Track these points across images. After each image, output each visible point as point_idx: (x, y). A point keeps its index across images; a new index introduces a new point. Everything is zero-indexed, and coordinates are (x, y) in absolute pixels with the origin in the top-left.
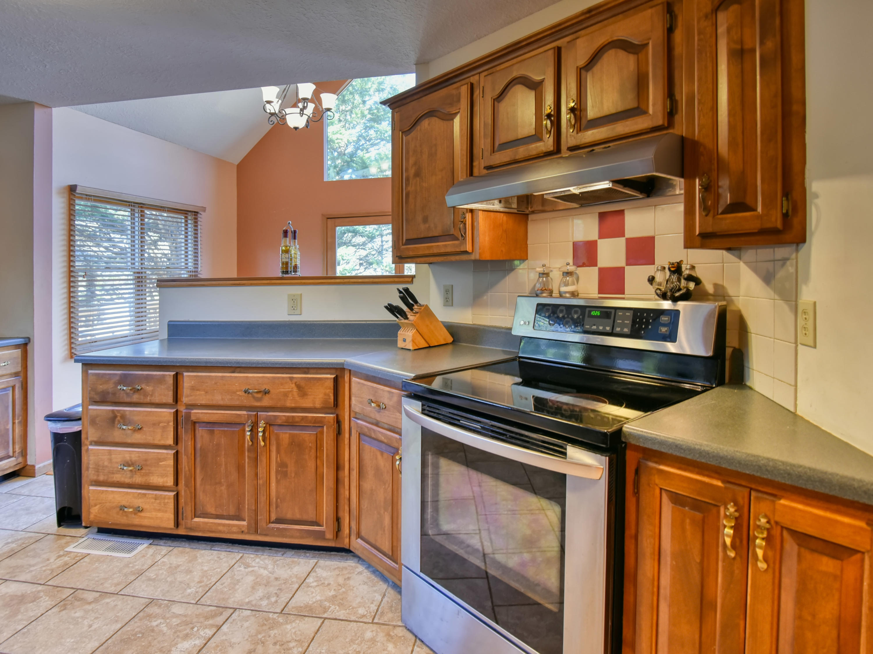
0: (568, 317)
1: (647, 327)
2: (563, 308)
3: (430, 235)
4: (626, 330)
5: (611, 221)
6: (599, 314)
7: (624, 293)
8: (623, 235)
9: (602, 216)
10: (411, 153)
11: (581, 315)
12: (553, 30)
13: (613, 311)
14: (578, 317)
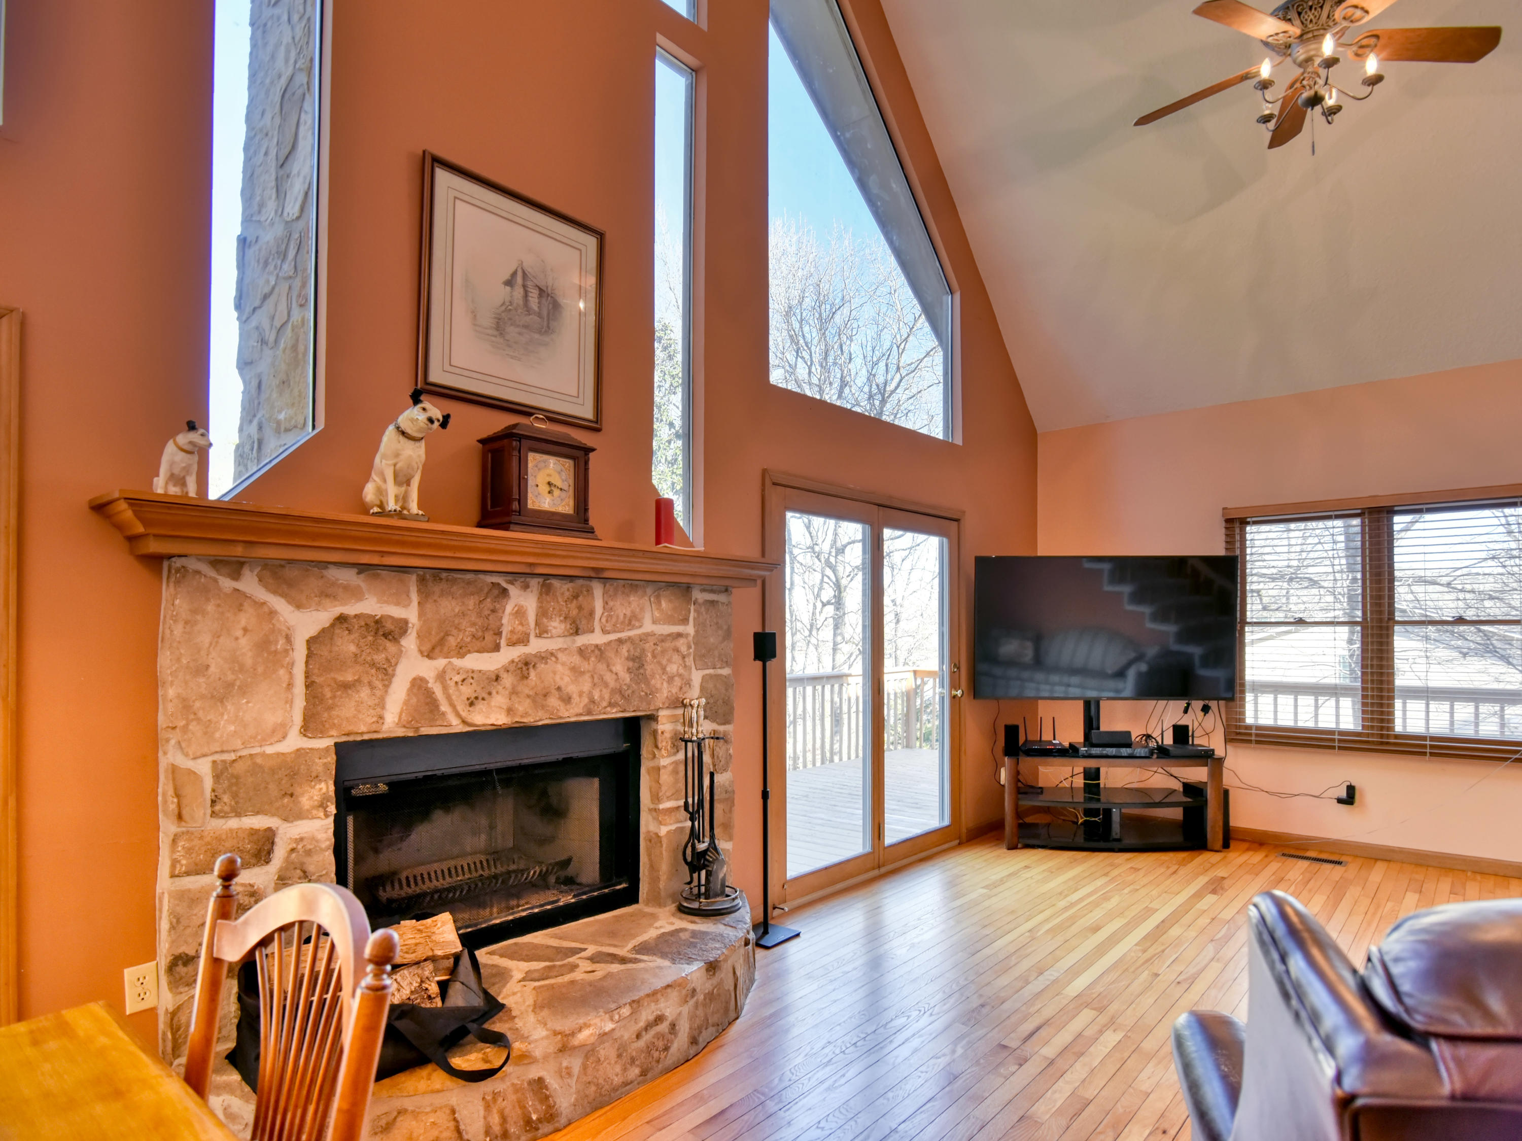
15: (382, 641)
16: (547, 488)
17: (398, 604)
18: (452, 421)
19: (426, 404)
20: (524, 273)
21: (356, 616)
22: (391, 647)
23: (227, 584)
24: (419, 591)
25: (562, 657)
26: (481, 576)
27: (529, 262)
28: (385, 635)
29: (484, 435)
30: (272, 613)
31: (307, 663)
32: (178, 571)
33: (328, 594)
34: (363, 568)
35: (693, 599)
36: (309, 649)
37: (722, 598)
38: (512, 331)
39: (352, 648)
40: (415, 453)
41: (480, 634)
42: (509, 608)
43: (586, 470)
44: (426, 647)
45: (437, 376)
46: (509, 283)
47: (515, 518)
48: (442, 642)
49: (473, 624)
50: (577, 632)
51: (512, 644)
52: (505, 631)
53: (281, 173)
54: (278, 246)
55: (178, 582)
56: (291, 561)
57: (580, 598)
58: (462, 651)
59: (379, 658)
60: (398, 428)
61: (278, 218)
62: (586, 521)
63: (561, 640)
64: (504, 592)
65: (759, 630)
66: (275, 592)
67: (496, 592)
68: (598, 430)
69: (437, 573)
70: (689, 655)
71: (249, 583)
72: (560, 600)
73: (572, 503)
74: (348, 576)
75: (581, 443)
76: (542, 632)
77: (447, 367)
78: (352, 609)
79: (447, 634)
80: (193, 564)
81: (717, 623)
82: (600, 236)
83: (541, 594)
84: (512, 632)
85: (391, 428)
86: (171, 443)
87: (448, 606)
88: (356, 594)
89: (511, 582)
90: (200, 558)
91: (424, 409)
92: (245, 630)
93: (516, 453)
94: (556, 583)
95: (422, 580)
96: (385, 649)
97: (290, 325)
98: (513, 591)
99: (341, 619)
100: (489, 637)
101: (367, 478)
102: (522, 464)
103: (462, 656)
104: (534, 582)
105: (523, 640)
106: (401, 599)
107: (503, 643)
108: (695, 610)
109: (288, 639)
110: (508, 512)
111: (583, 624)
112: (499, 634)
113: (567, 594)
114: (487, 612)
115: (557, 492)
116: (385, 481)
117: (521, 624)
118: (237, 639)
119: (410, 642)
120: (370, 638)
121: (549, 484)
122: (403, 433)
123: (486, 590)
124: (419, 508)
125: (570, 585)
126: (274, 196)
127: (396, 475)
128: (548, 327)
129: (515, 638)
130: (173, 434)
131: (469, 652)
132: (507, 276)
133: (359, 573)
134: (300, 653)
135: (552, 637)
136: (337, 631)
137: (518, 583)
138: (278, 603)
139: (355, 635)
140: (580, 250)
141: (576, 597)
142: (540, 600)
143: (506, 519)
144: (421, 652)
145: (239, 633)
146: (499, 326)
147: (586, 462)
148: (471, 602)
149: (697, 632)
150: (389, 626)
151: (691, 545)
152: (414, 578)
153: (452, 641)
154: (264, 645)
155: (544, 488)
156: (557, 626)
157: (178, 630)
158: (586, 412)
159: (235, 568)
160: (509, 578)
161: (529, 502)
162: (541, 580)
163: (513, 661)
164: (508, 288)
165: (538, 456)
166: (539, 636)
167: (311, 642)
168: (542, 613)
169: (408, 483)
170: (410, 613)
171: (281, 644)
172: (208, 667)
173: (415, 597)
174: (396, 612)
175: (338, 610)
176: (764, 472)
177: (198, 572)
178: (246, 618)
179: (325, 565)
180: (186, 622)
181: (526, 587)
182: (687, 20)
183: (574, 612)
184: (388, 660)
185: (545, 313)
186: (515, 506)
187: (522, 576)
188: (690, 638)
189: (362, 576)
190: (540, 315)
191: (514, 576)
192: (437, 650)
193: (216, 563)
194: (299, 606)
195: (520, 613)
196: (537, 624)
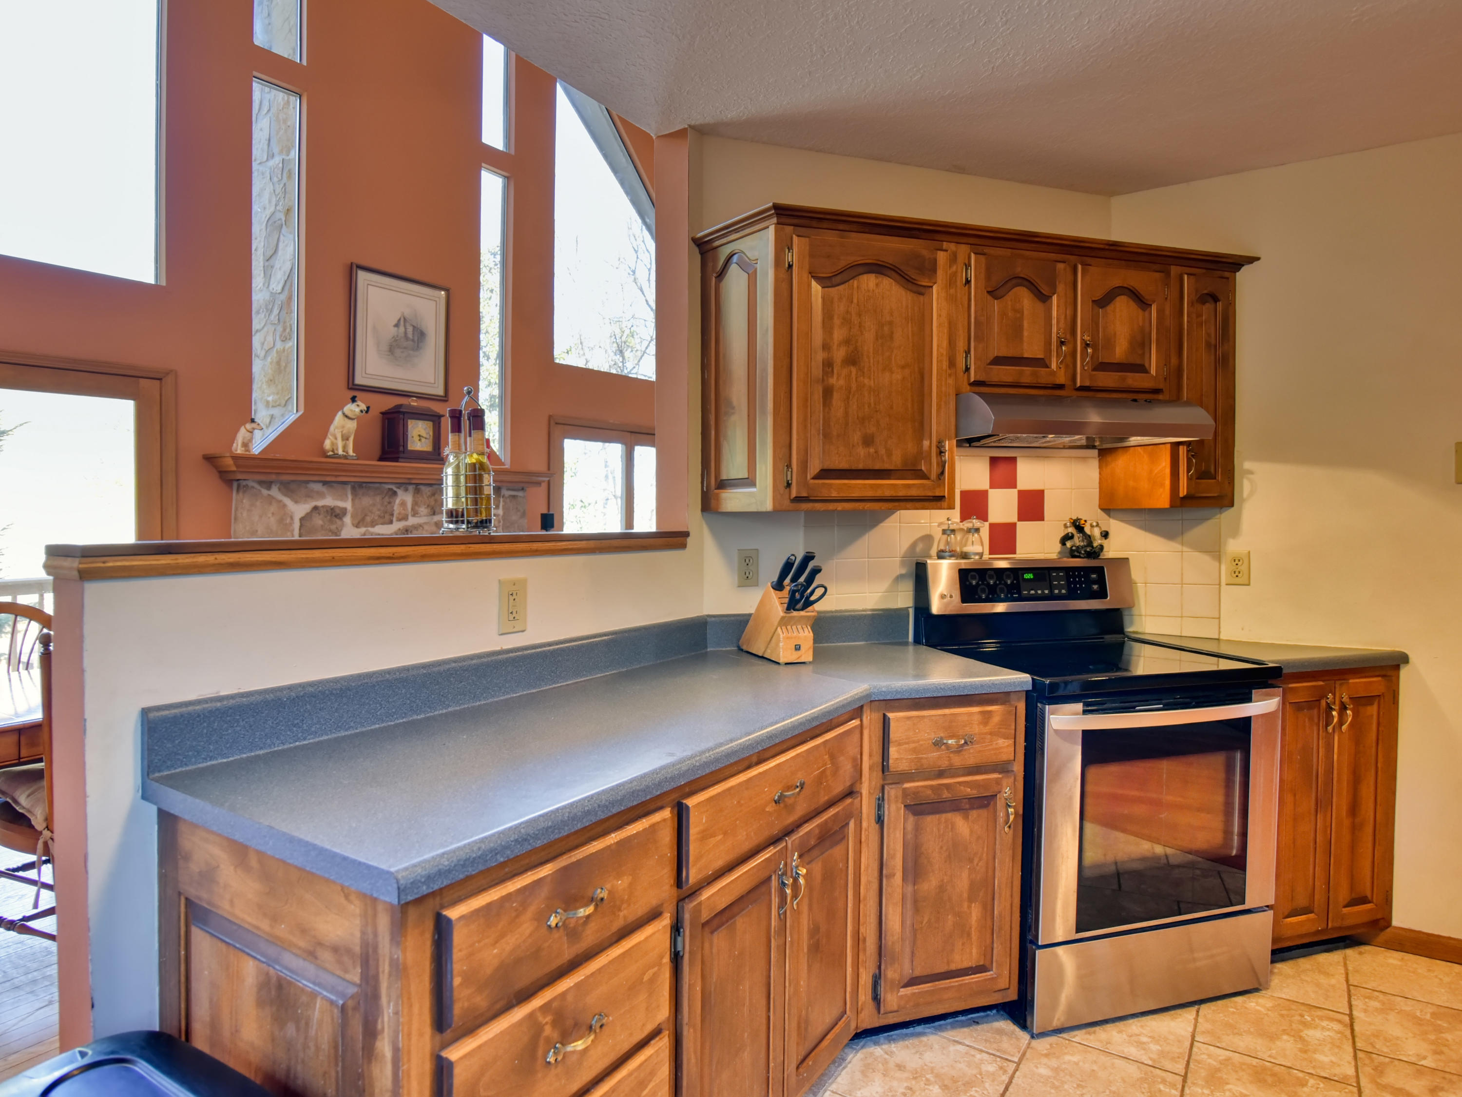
0: (1000, 583)
1: (1081, 585)
2: (992, 573)
3: (877, 467)
4: (1063, 591)
5: (1002, 468)
6: (1032, 577)
7: (1015, 553)
8: (1015, 487)
9: (994, 461)
10: (837, 321)
11: (1014, 579)
12: (1072, 243)
13: (1046, 572)
14: (1012, 583)
15: (335, 519)
16: (418, 438)
17: (341, 500)
18: (371, 409)
19: (359, 403)
20: (405, 319)
21: (323, 507)
22: (338, 521)
23: (265, 492)
24: (352, 494)
25: (426, 527)
26: (383, 485)
27: (407, 313)
28: (336, 516)
29: (383, 410)
30: (285, 506)
31: (300, 530)
32: (244, 486)
33: (309, 496)
34: (325, 483)
35: (502, 494)
36: (301, 522)
37: (520, 494)
38: (398, 352)
39: (320, 522)
40: (352, 425)
41: (382, 515)
42: (398, 501)
43: (439, 427)
44: (356, 522)
45: (359, 380)
46: (397, 325)
47: (401, 455)
48: (363, 519)
49: (379, 510)
50: (434, 514)
51: (399, 520)
52: (396, 513)
53: (267, 264)
54: (266, 305)
55: (244, 492)
56: (293, 481)
57: (436, 496)
58: (373, 524)
59: (333, 527)
60: (344, 414)
61: (265, 289)
62: (439, 454)
63: (426, 518)
64: (395, 493)
65: (545, 511)
66: (286, 495)
67: (390, 493)
68: (447, 401)
69: (361, 485)
70: (499, 526)
71: (275, 492)
72: (425, 496)
73: (431, 444)
74: (318, 487)
75: (436, 412)
76: (415, 514)
77: (364, 375)
78: (320, 503)
79: (366, 515)
80: (251, 484)
81: (517, 508)
82: (447, 290)
83: (414, 493)
84: (399, 514)
85: (340, 413)
86: (243, 427)
87: (366, 501)
88: (322, 495)
89: (399, 488)
90: (254, 481)
91: (358, 405)
92: (273, 514)
93: (401, 422)
94: (422, 488)
95: (353, 488)
96: (336, 523)
97: (275, 349)
98: (400, 492)
99: (316, 508)
100: (387, 517)
101: (325, 437)
102: (405, 427)
103: (373, 526)
104: (411, 488)
105: (405, 518)
106: (343, 498)
107: (394, 519)
108: (503, 501)
109: (292, 518)
110: (398, 452)
111: (437, 510)
112: (392, 515)
113: (429, 493)
114: (386, 503)
115: (423, 440)
116: (336, 439)
117: (404, 509)
118: (269, 518)
119: (348, 519)
120: (329, 517)
121: (419, 436)
122: (346, 416)
123: (385, 491)
124: (354, 452)
125: (430, 488)
126: (262, 275)
127: (342, 436)
128: (418, 346)
129: (400, 517)
130: (244, 424)
131: (377, 524)
132: (395, 322)
133: (323, 485)
134: (297, 525)
135: (420, 516)
136: (314, 514)
137: (402, 488)
138: (287, 501)
139: (321, 516)
140: (436, 301)
141: (433, 494)
142: (414, 496)
143: (396, 456)
144: (353, 525)
145: (270, 515)
146: (391, 350)
147: (439, 423)
148: (378, 499)
149: (504, 513)
150: (338, 511)
151: (503, 464)
152: (350, 486)
153: (368, 519)
154: (281, 521)
155: (416, 438)
156: (423, 510)
157: (245, 514)
158: (440, 392)
159: (268, 485)
160: (397, 485)
161: (409, 446)
162: (414, 486)
163: (399, 529)
164: (396, 328)
165: (414, 421)
166: (414, 516)
167: (302, 519)
168: (415, 504)
169: (347, 439)
170: (348, 505)
171: (288, 521)
172: (257, 531)
173: (350, 497)
174: (340, 504)
175: (314, 503)
176: (550, 417)
177: (253, 487)
178: (273, 508)
179: (307, 482)
180: (248, 510)
181: (406, 490)
182: (502, 151)
183: (433, 503)
184: (337, 528)
185: (416, 339)
186: (401, 449)
187: (404, 485)
188: (500, 517)
189: (325, 486)
190: (413, 340)
191: (400, 485)
192: (361, 524)
193: (261, 483)
194: (296, 502)
195: (403, 504)
196: (413, 509)
